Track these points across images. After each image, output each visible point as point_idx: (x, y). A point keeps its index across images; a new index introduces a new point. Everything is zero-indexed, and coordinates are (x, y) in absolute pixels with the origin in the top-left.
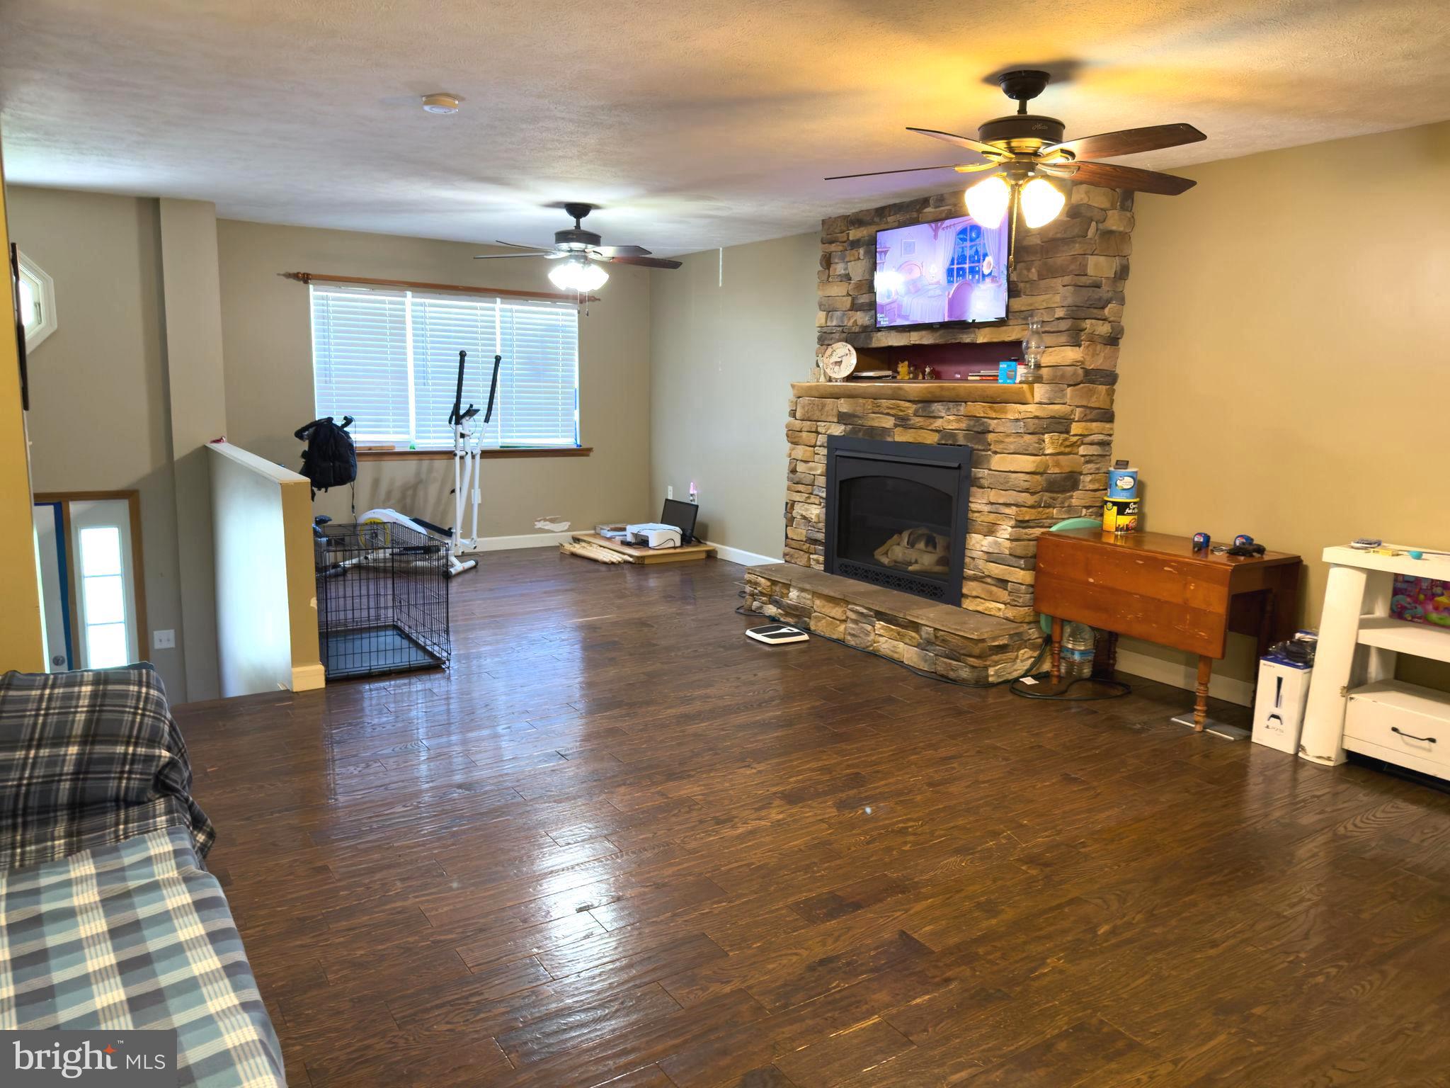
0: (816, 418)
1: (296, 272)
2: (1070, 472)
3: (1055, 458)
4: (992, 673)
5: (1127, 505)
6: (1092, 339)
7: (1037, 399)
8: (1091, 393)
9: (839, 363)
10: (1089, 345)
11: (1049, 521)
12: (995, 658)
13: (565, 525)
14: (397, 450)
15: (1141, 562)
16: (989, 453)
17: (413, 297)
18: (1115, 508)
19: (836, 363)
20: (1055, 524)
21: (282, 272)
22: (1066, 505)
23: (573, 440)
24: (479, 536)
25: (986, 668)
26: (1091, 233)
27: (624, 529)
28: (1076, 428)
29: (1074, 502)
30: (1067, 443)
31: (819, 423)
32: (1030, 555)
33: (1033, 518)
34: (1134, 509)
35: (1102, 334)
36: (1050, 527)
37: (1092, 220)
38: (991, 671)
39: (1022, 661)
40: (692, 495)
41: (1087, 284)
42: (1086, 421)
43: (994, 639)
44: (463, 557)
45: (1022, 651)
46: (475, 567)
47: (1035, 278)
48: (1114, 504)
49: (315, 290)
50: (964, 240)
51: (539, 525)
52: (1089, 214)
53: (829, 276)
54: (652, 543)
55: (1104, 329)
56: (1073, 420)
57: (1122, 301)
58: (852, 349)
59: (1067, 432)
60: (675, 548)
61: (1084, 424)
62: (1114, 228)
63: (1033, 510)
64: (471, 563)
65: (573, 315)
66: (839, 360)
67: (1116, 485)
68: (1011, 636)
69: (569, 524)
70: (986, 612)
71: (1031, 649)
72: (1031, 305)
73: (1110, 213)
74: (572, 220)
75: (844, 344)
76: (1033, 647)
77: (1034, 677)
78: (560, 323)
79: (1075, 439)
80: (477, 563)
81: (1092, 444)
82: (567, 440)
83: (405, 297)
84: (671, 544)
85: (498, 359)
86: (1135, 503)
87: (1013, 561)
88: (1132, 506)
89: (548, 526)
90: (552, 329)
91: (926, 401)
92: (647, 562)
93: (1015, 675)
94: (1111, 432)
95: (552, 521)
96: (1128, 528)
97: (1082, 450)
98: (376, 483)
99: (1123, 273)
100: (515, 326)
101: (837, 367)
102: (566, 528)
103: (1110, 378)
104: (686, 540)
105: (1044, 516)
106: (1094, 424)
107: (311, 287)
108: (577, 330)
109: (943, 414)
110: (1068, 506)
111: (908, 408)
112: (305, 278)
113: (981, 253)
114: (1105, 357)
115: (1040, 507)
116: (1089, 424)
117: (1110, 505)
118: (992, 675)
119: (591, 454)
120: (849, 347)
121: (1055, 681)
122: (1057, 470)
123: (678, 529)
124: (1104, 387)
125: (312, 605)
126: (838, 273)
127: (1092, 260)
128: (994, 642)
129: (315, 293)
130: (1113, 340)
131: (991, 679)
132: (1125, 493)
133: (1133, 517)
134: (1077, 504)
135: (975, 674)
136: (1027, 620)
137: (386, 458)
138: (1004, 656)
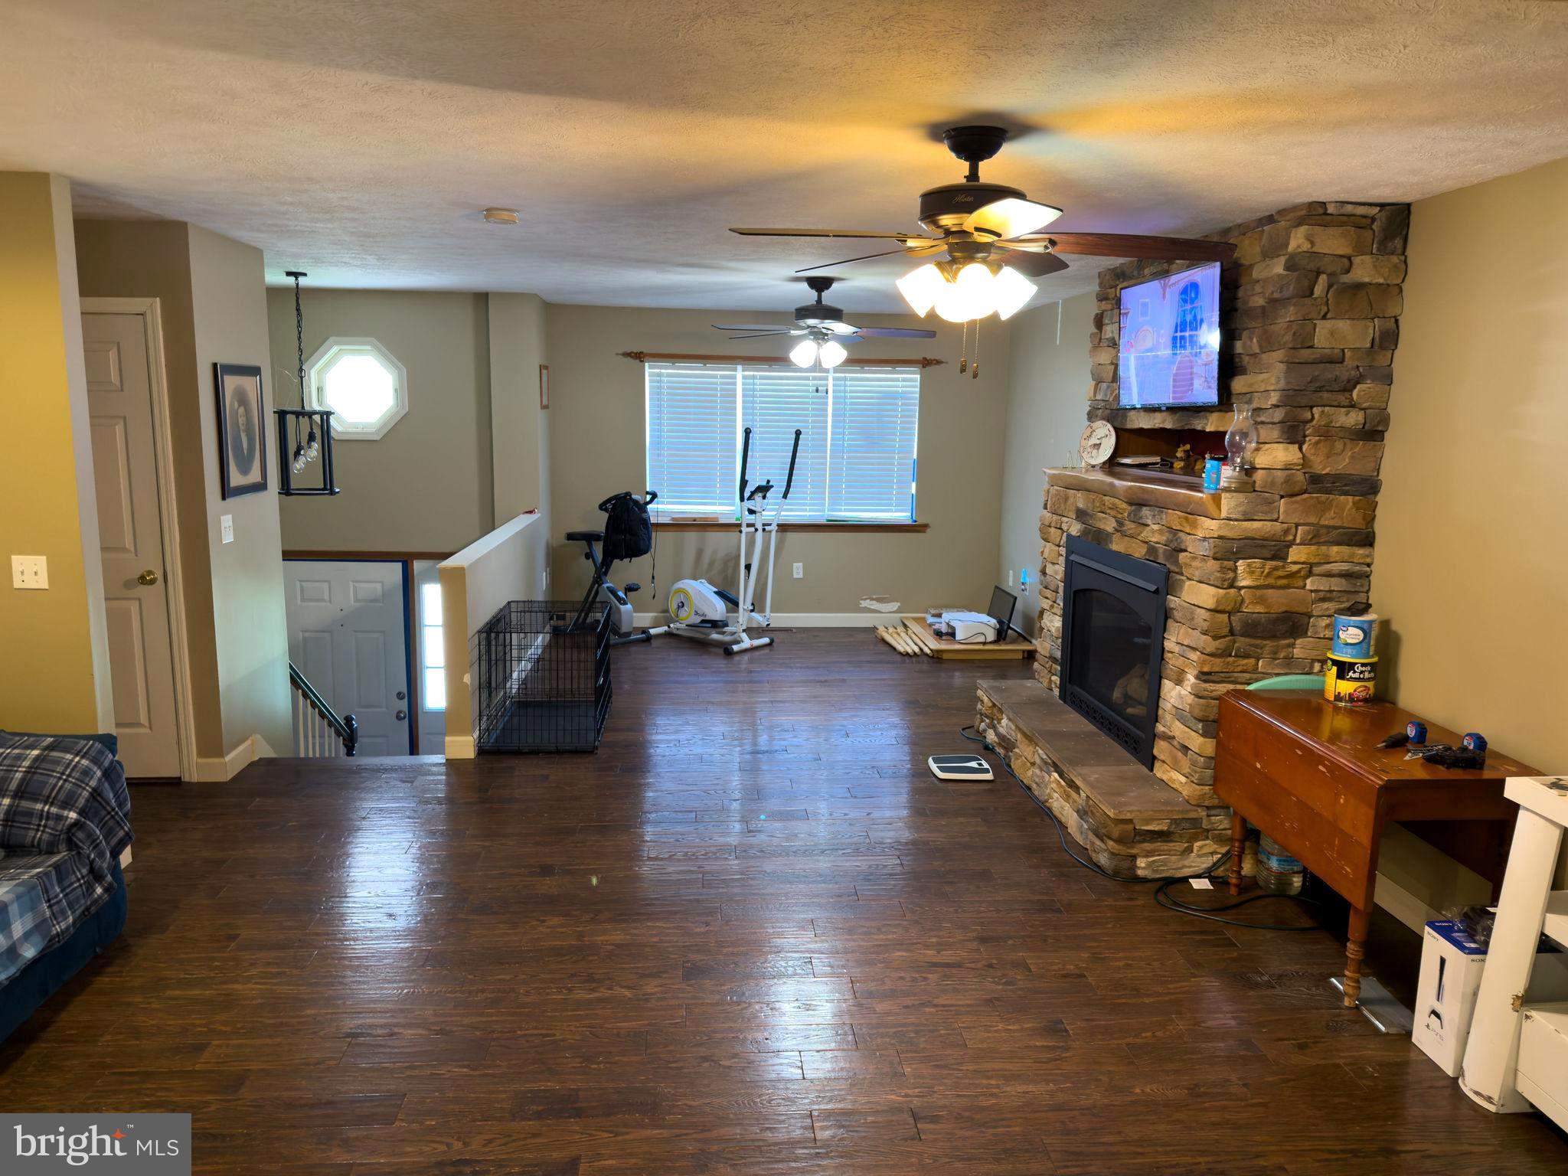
0: (1060, 512)
1: (629, 351)
2: (1286, 612)
3: (1259, 593)
4: (1143, 865)
5: (1351, 666)
6: (1327, 433)
7: (1224, 514)
8: (1322, 508)
9: (1097, 446)
10: (1317, 443)
11: (1247, 676)
12: (1147, 846)
13: (895, 606)
14: (722, 521)
15: (1300, 753)
16: (1184, 578)
17: (743, 371)
18: (1335, 669)
19: (1095, 445)
20: (1257, 680)
21: (621, 352)
22: (1282, 655)
23: (910, 514)
24: (771, 612)
25: (1134, 857)
26: (1319, 290)
27: (939, 616)
28: (1297, 554)
29: (1297, 652)
30: (1280, 573)
31: (1064, 519)
32: (1212, 718)
33: (1217, 670)
34: (1361, 672)
35: (1348, 425)
36: (1249, 684)
37: (1318, 273)
38: (1141, 862)
39: (1199, 856)
40: (1023, 584)
41: (1310, 360)
42: (1318, 544)
43: (1148, 821)
44: (751, 632)
45: (1197, 844)
46: (770, 644)
47: (1258, 351)
48: (1335, 663)
49: (650, 368)
50: (1185, 301)
51: (864, 604)
52: (1312, 266)
53: (1101, 339)
54: (959, 636)
55: (1352, 419)
56: (1292, 543)
57: (1388, 379)
58: (1112, 429)
59: (1284, 558)
60: (984, 643)
61: (1313, 548)
62: (1367, 280)
63: (1218, 660)
64: (766, 640)
65: (916, 381)
66: (1098, 442)
67: (1339, 637)
68: (1174, 821)
69: (899, 604)
70: (1170, 784)
71: (1215, 842)
72: (1251, 385)
73: (1357, 260)
74: (814, 294)
75: (1104, 422)
76: (1220, 839)
77: (1212, 880)
78: (900, 390)
79: (1295, 568)
80: (772, 641)
81: (1329, 575)
82: (901, 515)
83: (736, 370)
84: (981, 639)
85: (798, 433)
86: (1363, 665)
87: (1192, 722)
88: (1359, 668)
89: (875, 605)
90: (892, 396)
91: (1138, 503)
92: (945, 656)
93: (1186, 872)
94: (1368, 560)
95: (879, 600)
96: (1351, 698)
97: (1310, 584)
98: (700, 552)
99: (1389, 339)
100: (848, 395)
101: (1095, 451)
102: (895, 609)
103: (1368, 488)
104: (1001, 635)
105: (1239, 669)
106: (1335, 549)
107: (647, 364)
108: (918, 396)
109: (1149, 522)
110: (1285, 658)
111: (1124, 509)
112: (640, 357)
113: (1199, 318)
114: (1352, 457)
115: (1230, 656)
116: (1324, 548)
117: (1330, 663)
118: (1143, 868)
119: (928, 530)
120: (1109, 426)
121: (1233, 891)
122: (1259, 609)
123: (993, 622)
124: (1350, 498)
125: (465, 680)
126: (1107, 337)
127: (1323, 329)
128: (1147, 824)
129: (650, 370)
130: (1373, 433)
131: (1140, 873)
132: (1349, 650)
133: (1359, 684)
134: (1301, 656)
135: (1115, 863)
136: (1206, 803)
137: (708, 529)
138: (1166, 846)
